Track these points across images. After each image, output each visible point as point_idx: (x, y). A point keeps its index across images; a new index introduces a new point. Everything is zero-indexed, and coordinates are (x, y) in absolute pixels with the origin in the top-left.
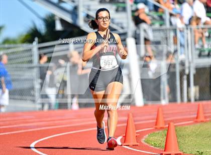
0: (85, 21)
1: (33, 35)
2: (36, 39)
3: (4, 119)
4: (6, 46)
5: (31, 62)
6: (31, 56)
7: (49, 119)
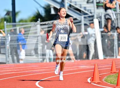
0: (69, 9)
1: (37, 17)
2: (39, 19)
3: (20, 68)
4: (21, 23)
5: (36, 33)
6: (36, 30)
7: (47, 67)
